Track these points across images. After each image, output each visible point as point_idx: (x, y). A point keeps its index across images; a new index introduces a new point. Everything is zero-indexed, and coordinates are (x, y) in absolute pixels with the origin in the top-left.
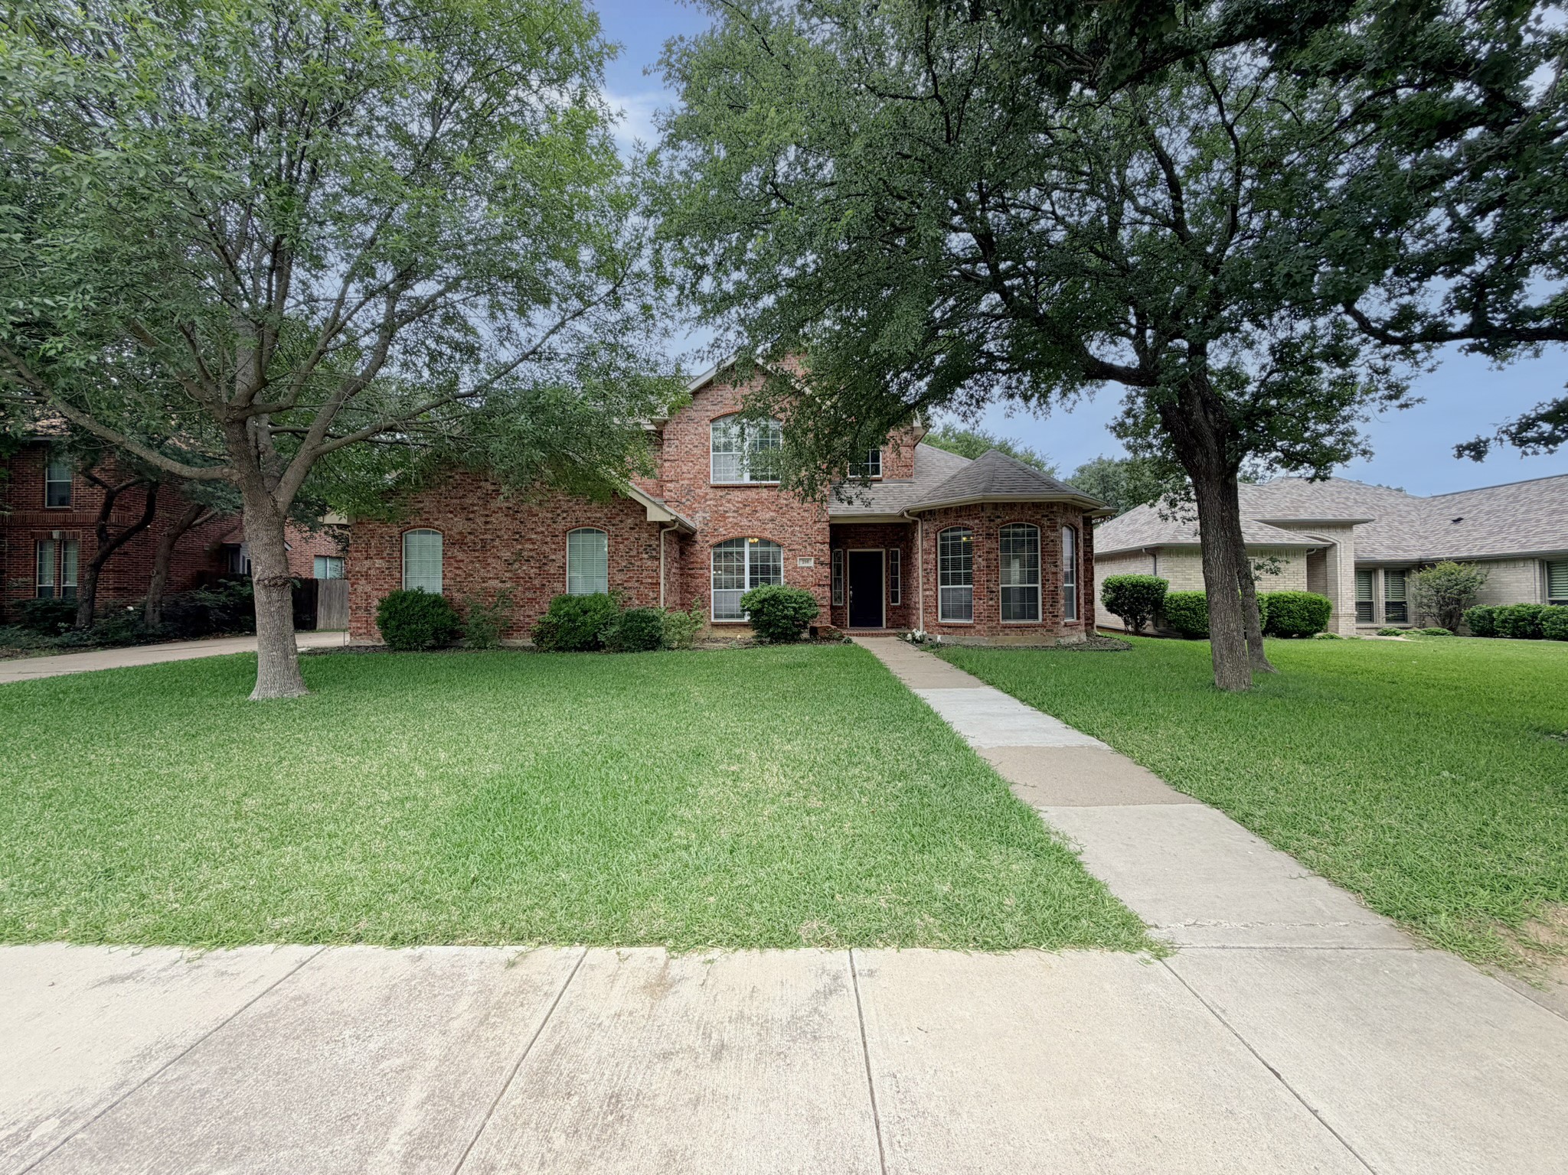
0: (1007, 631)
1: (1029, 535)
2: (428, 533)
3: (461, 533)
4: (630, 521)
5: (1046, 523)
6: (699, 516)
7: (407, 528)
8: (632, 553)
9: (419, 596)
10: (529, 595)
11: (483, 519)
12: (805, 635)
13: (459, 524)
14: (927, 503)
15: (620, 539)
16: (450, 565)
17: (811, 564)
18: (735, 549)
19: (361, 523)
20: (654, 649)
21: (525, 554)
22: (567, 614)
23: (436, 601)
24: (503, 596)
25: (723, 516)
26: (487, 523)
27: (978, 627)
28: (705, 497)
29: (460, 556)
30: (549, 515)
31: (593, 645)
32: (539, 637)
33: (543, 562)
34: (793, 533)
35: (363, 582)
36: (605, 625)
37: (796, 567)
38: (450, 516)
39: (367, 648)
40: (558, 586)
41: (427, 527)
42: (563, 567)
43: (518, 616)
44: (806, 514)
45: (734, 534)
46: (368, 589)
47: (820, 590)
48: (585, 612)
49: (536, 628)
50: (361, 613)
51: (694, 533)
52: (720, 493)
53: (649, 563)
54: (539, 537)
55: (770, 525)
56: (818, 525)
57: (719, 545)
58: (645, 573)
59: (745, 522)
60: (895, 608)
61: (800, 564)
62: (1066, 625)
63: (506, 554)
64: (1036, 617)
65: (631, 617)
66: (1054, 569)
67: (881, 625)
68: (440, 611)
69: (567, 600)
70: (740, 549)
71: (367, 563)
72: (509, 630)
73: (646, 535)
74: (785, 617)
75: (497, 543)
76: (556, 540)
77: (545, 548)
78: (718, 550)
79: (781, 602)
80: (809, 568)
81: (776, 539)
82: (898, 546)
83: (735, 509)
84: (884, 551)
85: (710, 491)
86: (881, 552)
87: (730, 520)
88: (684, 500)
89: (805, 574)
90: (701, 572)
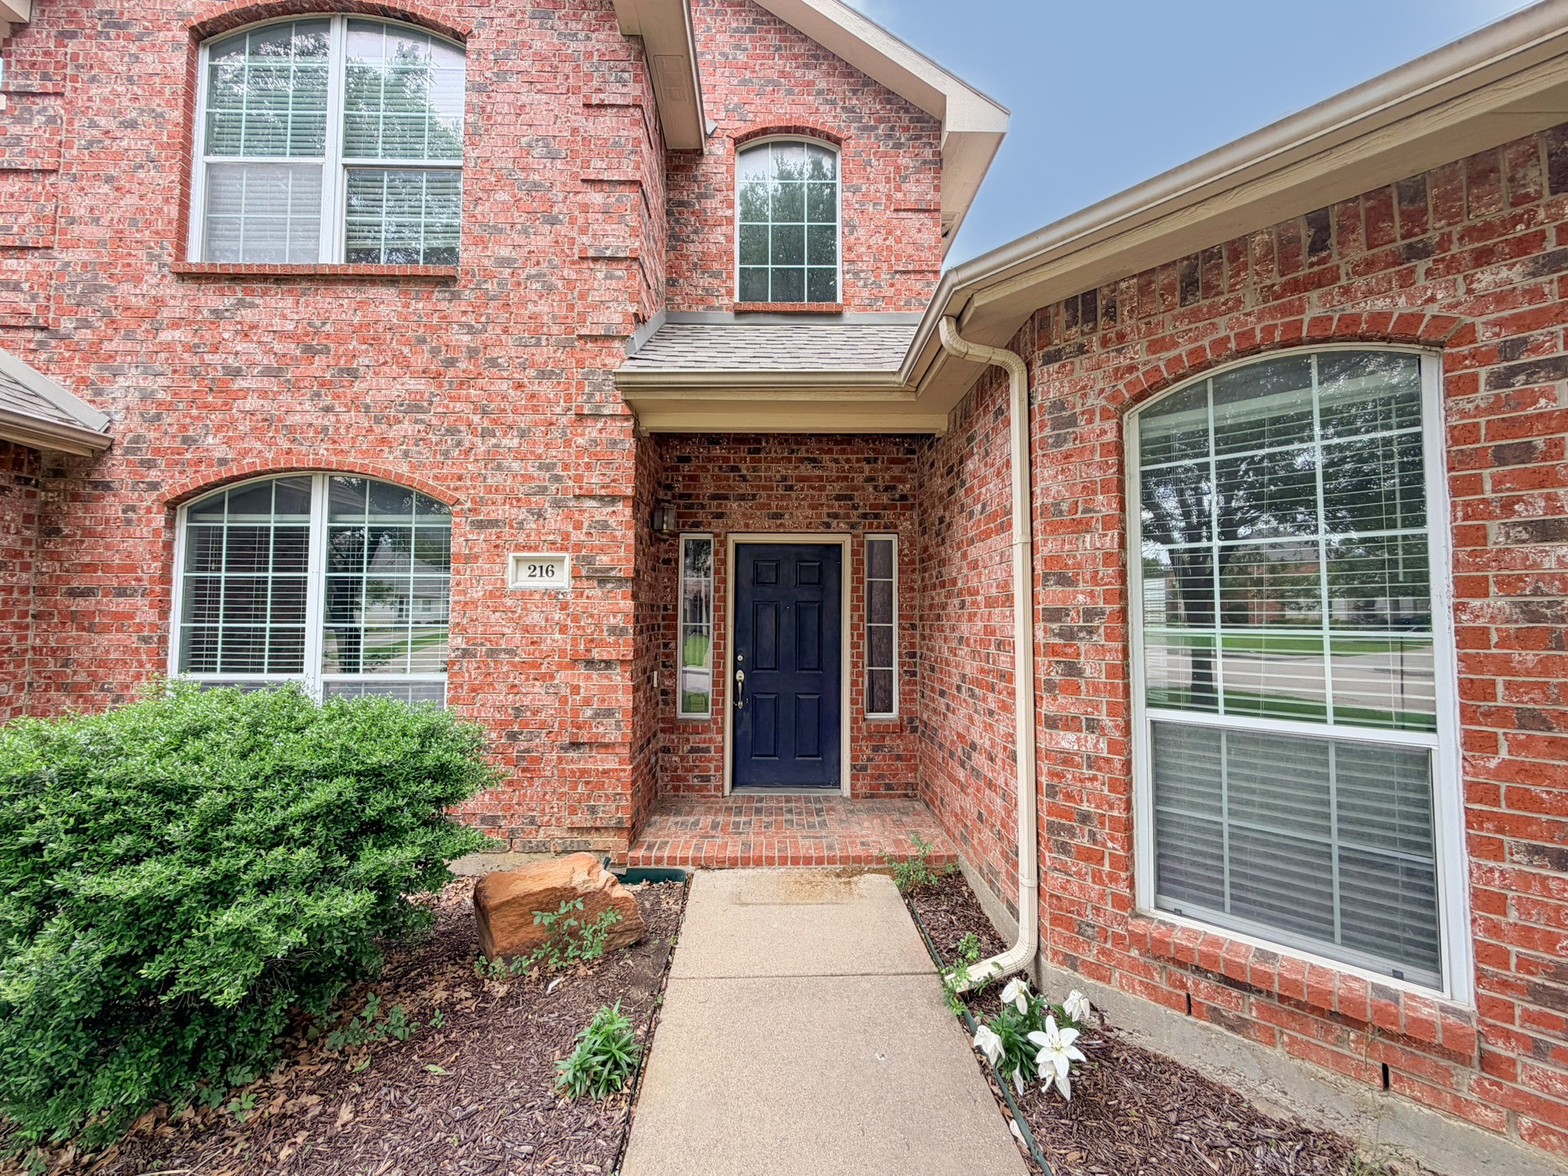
6: (125, 387)
17: (562, 579)
18: (272, 521)
25: (223, 389)
28: (152, 313)
34: (492, 457)
37: (497, 594)
44: (546, 389)
47: (591, 683)
51: (102, 451)
52: (211, 299)
55: (407, 427)
56: (592, 431)
57: (207, 501)
59: (305, 412)
60: (883, 730)
61: (519, 579)
67: (837, 784)
70: (292, 520)
78: (204, 519)
80: (553, 595)
81: (425, 479)
82: (890, 527)
83: (271, 361)
84: (846, 541)
85: (173, 290)
86: (838, 547)
87: (251, 403)
88: (67, 324)
89: (536, 618)
90: (122, 604)
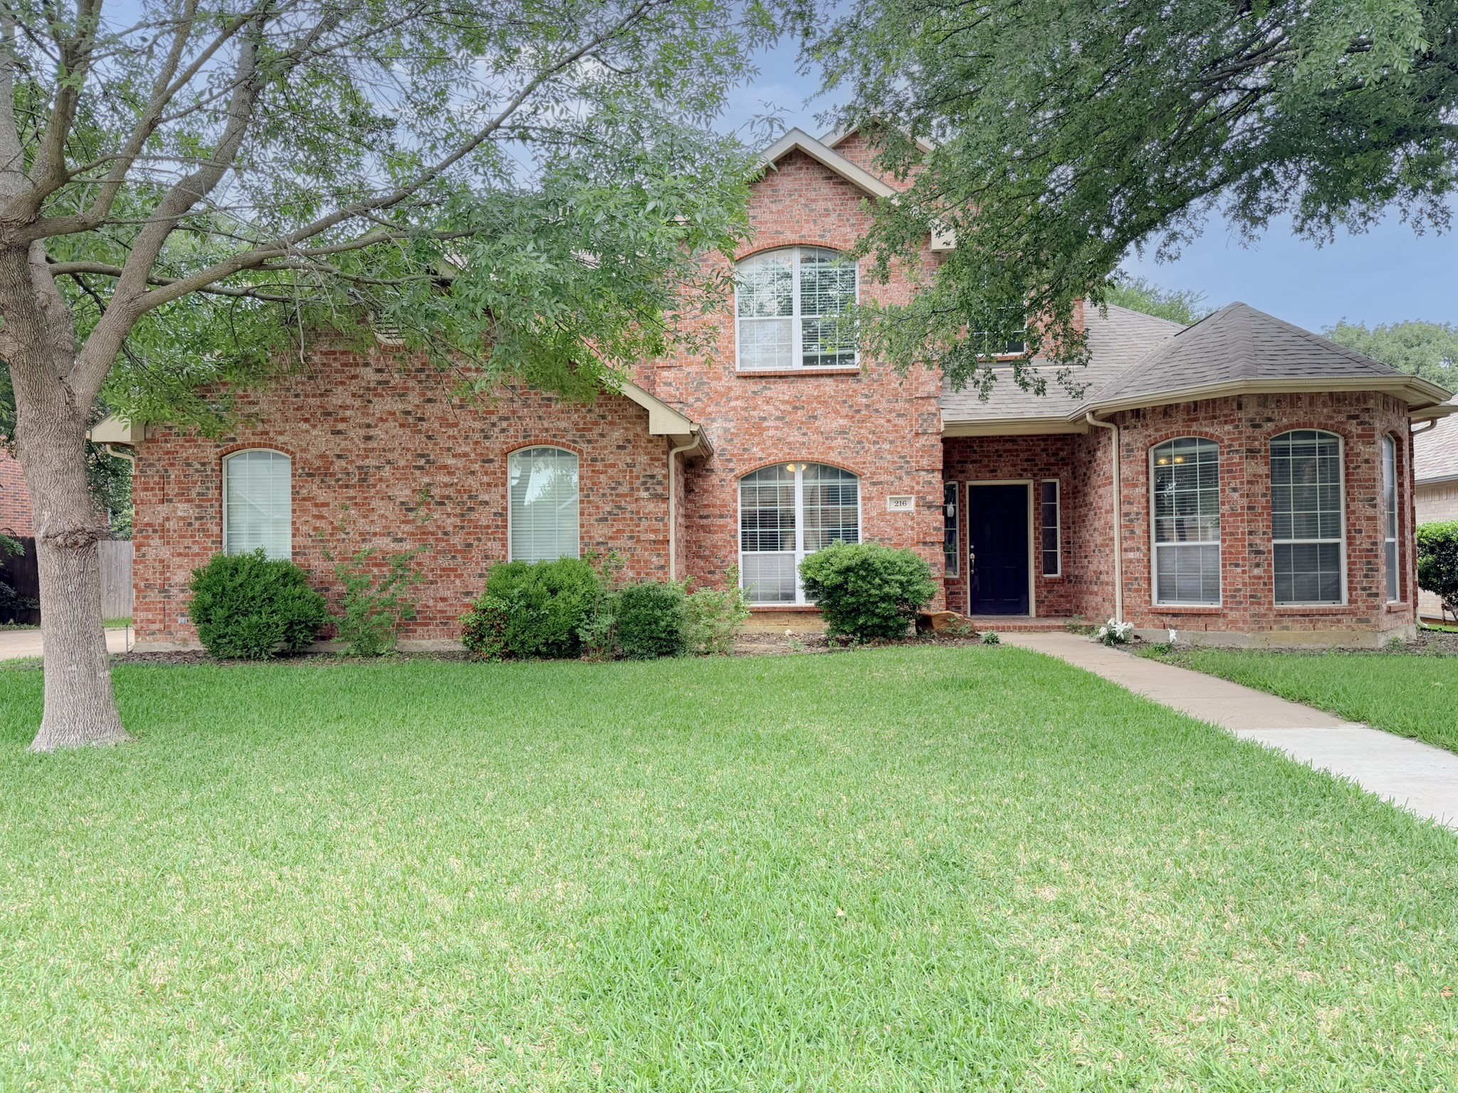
0: (1287, 621)
1: (1323, 450)
2: (266, 456)
3: (323, 456)
4: (617, 435)
5: (1353, 427)
6: (716, 426)
7: (231, 448)
8: (622, 490)
9: (258, 566)
10: (444, 562)
11: (362, 432)
12: (912, 630)
13: (319, 440)
14: (1131, 397)
15: (599, 466)
16: (304, 511)
17: (911, 507)
18: (777, 483)
19: (153, 441)
20: (671, 653)
21: (435, 491)
22: (523, 595)
23: (288, 576)
24: (403, 564)
25: (759, 427)
26: (368, 438)
27: (1232, 615)
28: (726, 394)
29: (322, 496)
30: (478, 425)
31: (569, 648)
32: (476, 635)
33: (468, 504)
34: (878, 454)
35: (156, 541)
36: (588, 613)
37: (883, 514)
38: (305, 426)
39: (169, 655)
40: (494, 546)
41: (265, 443)
42: (502, 515)
43: (426, 599)
44: (901, 421)
45: (776, 456)
46: (165, 553)
47: (925, 551)
48: (554, 592)
49: (471, 618)
50: (154, 596)
51: (711, 454)
52: (752, 386)
53: (651, 506)
54: (460, 463)
55: (840, 441)
56: (922, 440)
57: (748, 477)
58: (644, 524)
59: (795, 436)
60: (1053, 583)
61: (891, 507)
62: (1389, 611)
63: (403, 493)
64: (1337, 597)
65: (631, 600)
66: (1370, 512)
67: (1027, 612)
68: (298, 590)
69: (517, 571)
70: (787, 484)
71: (163, 509)
72: (410, 622)
73: (644, 459)
74: (886, 598)
75: (387, 472)
76: (490, 467)
77: (471, 482)
78: (750, 484)
79: (876, 572)
80: (907, 514)
81: (849, 464)
82: (1055, 475)
83: (778, 414)
84: (1031, 484)
85: (736, 383)
86: (1025, 487)
87: (771, 433)
88: (691, 400)
89: (900, 524)
90: (722, 521)
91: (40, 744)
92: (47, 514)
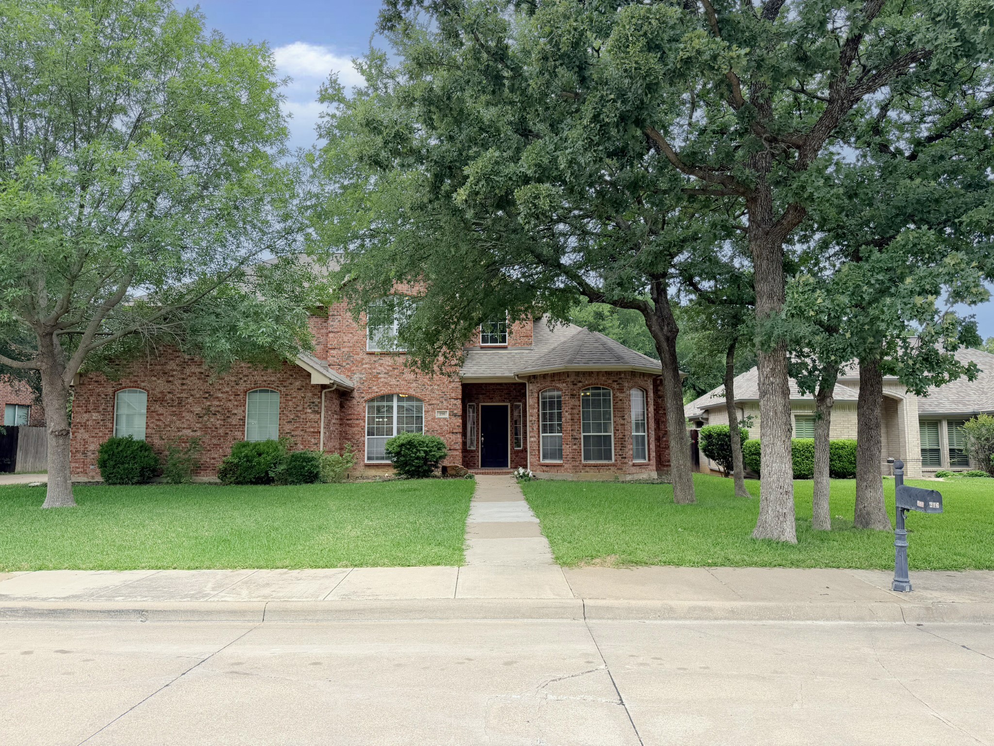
0: (587, 469)
1: (604, 395)
2: (136, 392)
3: (162, 392)
4: (298, 384)
5: (615, 386)
6: (356, 377)
7: (120, 388)
8: (299, 408)
9: (129, 442)
10: (215, 441)
11: (180, 382)
12: (438, 472)
13: (161, 385)
14: (531, 369)
15: (289, 398)
16: (152, 417)
17: (447, 416)
18: (385, 404)
19: (83, 384)
20: (312, 482)
21: (213, 409)
22: (246, 456)
23: (143, 447)
24: (195, 442)
25: (376, 377)
26: (183, 384)
27: (566, 466)
28: (361, 362)
29: (161, 410)
30: (233, 379)
31: (265, 480)
32: (224, 474)
33: (227, 414)
34: (432, 391)
35: (82, 431)
36: (275, 464)
37: (434, 419)
38: (154, 379)
39: (86, 483)
40: (238, 434)
41: (135, 386)
42: (243, 419)
43: (206, 458)
45: (385, 391)
46: (86, 436)
47: (453, 437)
48: (260, 455)
49: (221, 466)
50: (79, 456)
51: (352, 390)
52: (373, 358)
53: (312, 416)
54: (224, 396)
55: (414, 385)
56: (453, 385)
57: (372, 400)
58: (309, 424)
59: (393, 382)
60: (518, 451)
62: (634, 465)
63: (197, 409)
64: (611, 459)
65: (295, 458)
66: (622, 422)
67: (506, 466)
68: (146, 454)
69: (246, 445)
70: (389, 403)
71: (86, 416)
72: (198, 468)
73: (310, 395)
74: (418, 458)
75: (190, 400)
76: (238, 398)
77: (230, 405)
78: (371, 404)
79: (415, 447)
80: (445, 419)
81: (418, 395)
82: (520, 401)
83: (385, 371)
84: (509, 404)
85: (366, 356)
86: (507, 406)
87: (382, 380)
88: (344, 364)
89: (442, 424)
90: (357, 422)
91: (45, 505)
92: (52, 424)
